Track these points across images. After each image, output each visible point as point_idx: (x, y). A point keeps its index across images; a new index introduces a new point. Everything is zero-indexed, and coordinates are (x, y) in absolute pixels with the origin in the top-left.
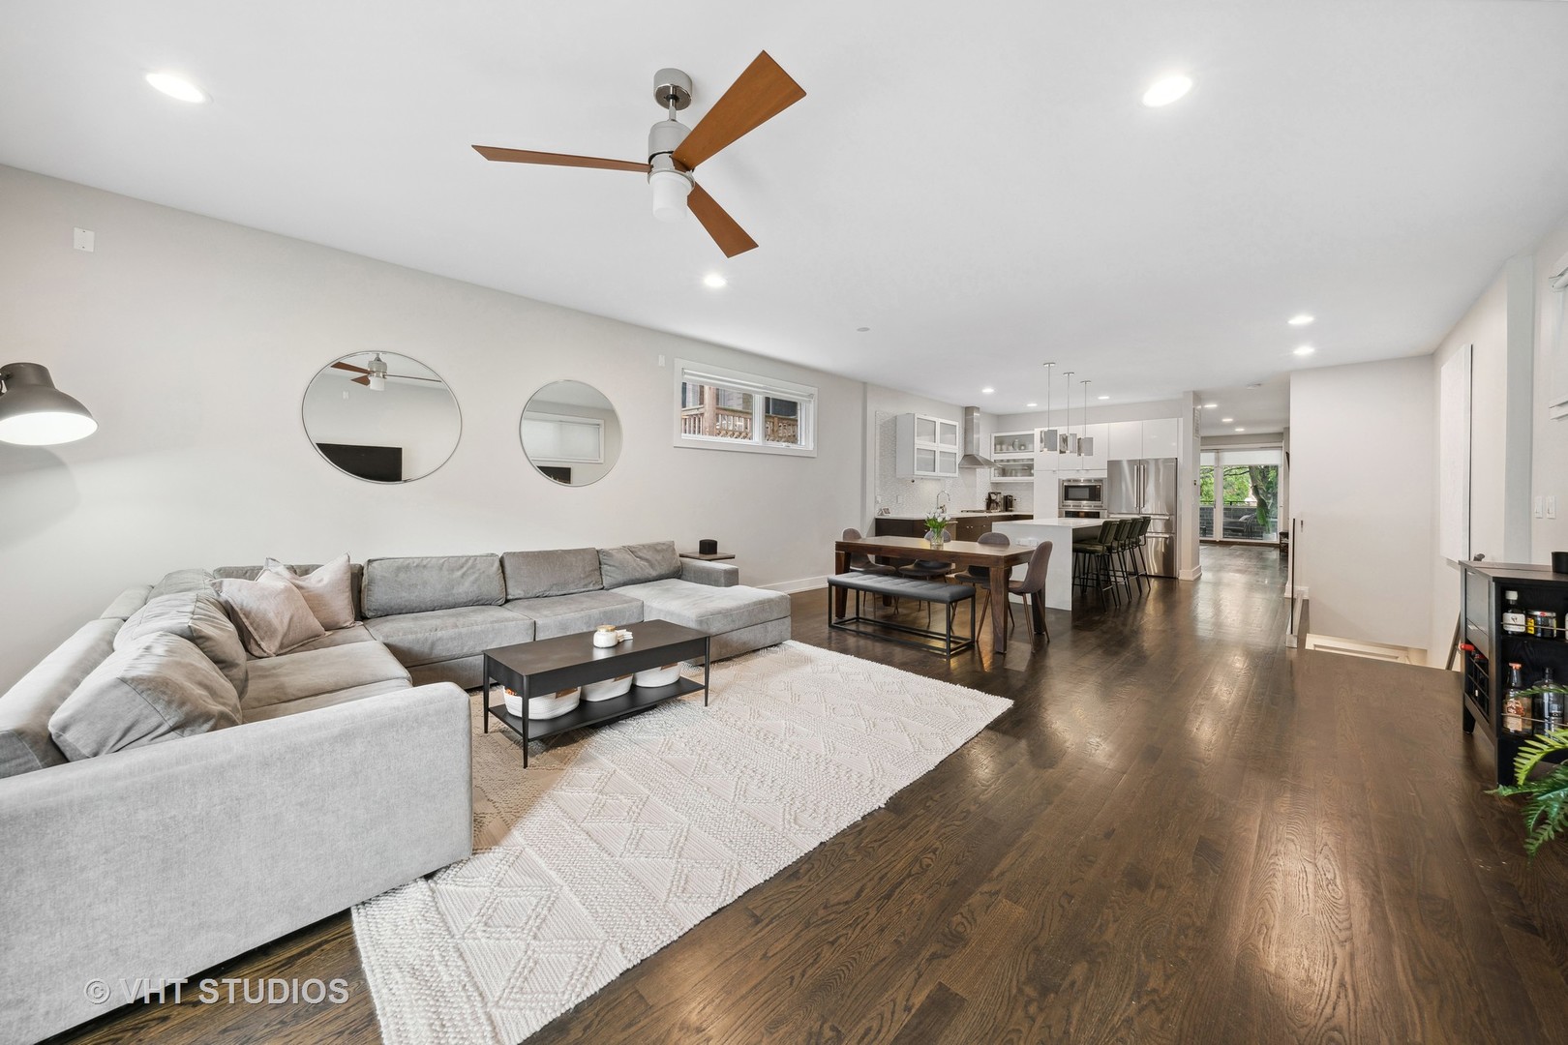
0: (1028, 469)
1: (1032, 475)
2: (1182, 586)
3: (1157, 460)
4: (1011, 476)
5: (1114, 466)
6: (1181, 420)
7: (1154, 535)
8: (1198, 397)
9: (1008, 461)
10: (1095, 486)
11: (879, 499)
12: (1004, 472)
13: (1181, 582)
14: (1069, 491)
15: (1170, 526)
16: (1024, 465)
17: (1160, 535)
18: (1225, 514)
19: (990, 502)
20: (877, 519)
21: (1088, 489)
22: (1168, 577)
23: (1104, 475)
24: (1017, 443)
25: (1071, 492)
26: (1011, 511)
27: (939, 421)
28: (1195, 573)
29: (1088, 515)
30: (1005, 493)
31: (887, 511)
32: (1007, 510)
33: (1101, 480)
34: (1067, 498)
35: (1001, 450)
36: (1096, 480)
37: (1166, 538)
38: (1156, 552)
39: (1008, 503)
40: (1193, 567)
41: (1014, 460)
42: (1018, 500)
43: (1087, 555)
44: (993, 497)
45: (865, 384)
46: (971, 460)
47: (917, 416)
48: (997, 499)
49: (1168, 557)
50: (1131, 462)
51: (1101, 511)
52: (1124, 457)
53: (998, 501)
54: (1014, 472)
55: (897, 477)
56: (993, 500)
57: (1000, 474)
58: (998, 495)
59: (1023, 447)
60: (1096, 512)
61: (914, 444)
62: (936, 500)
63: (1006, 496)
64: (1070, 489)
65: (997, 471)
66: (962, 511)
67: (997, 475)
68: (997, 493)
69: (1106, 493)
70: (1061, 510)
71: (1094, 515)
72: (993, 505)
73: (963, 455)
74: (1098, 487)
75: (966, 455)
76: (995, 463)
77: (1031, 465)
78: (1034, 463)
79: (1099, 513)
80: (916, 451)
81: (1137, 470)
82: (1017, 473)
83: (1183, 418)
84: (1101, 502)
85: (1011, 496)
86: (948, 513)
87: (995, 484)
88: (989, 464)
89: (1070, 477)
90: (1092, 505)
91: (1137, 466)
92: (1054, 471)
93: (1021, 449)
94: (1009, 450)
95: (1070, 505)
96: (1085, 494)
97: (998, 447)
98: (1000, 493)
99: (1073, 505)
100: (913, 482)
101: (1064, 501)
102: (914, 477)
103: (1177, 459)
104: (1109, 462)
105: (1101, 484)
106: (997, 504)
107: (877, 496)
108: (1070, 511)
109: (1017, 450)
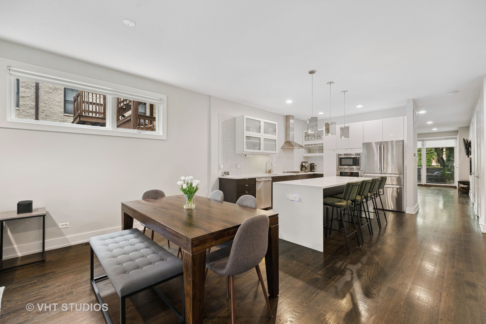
0: (321, 149)
1: (323, 152)
3: (392, 142)
4: (313, 152)
5: (367, 146)
6: (406, 117)
7: (391, 186)
8: (416, 104)
9: (312, 145)
10: (356, 158)
11: (222, 167)
12: (310, 151)
13: (407, 215)
14: (341, 161)
15: (400, 181)
16: (319, 147)
17: (395, 186)
18: (427, 171)
19: (302, 166)
20: (220, 179)
21: (351, 160)
22: (399, 212)
23: (360, 151)
24: (315, 136)
25: (344, 162)
26: (314, 171)
27: (263, 121)
28: (415, 209)
29: (352, 174)
30: (310, 162)
31: (228, 173)
32: (311, 171)
33: (359, 154)
34: (341, 164)
35: (308, 139)
36: (356, 154)
37: (398, 188)
38: (392, 196)
39: (312, 167)
40: (414, 206)
41: (315, 145)
42: (318, 166)
43: (335, 208)
44: (304, 164)
45: (210, 96)
46: (289, 145)
47: (246, 117)
49: (399, 200)
50: (377, 143)
51: (360, 172)
53: (306, 166)
54: (314, 151)
55: (236, 153)
56: (304, 166)
57: (307, 152)
58: (306, 163)
59: (319, 138)
60: (357, 172)
61: (244, 133)
62: (265, 167)
63: (311, 164)
64: (343, 160)
65: (306, 151)
66: (284, 172)
67: (306, 152)
68: (306, 162)
69: (363, 161)
70: (338, 172)
71: (356, 174)
72: (304, 168)
73: (285, 141)
74: (358, 158)
75: (286, 142)
76: (304, 146)
77: (322, 147)
78: (324, 146)
79: (358, 173)
80: (245, 137)
81: (380, 148)
82: (316, 151)
83: (406, 116)
84: (359, 167)
85: (314, 164)
86: (273, 174)
87: (305, 157)
88: (301, 146)
89: (343, 152)
90: (355, 169)
91: (380, 146)
92: (334, 150)
93: (318, 139)
94: (311, 139)
95: (342, 169)
96: (351, 162)
97: (307, 138)
98: (307, 162)
99: (344, 169)
100: (246, 156)
101: (340, 167)
102: (244, 153)
103: (403, 140)
104: (364, 144)
105: (359, 156)
106: (306, 168)
107: (220, 165)
108: (343, 172)
109: (315, 139)
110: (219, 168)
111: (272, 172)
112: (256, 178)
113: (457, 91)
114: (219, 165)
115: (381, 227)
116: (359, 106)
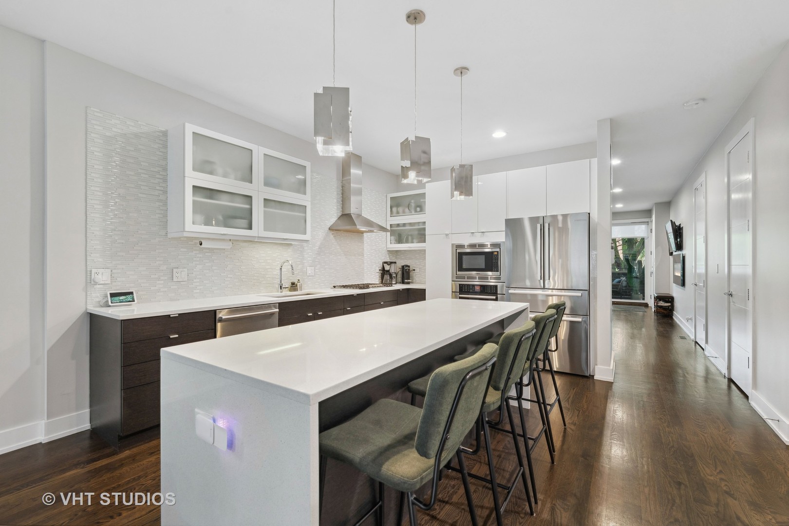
0: (421, 236)
1: (424, 241)
2: (598, 389)
3: (564, 216)
4: (407, 242)
5: (513, 226)
6: (595, 161)
9: (404, 225)
10: (493, 253)
11: (103, 277)
12: (400, 238)
13: (597, 384)
14: (462, 260)
16: (419, 229)
17: (571, 318)
19: (384, 272)
21: (483, 257)
22: (578, 374)
23: (501, 238)
24: (413, 205)
25: (466, 262)
26: (408, 283)
27: (259, 152)
29: (484, 291)
30: (401, 263)
32: (403, 283)
33: (497, 245)
34: (460, 268)
35: (398, 213)
36: (494, 245)
39: (406, 274)
41: (410, 224)
42: (417, 270)
44: (387, 268)
46: (347, 221)
47: (189, 128)
48: (393, 269)
50: (534, 220)
51: (499, 285)
52: (525, 215)
53: (392, 270)
54: (410, 238)
55: (170, 236)
56: (388, 271)
57: (396, 240)
58: (393, 265)
59: (418, 209)
60: (493, 286)
61: (184, 177)
62: (279, 274)
63: (403, 267)
64: (464, 257)
65: (392, 237)
66: (335, 287)
67: (393, 241)
68: (391, 263)
69: (504, 261)
70: (456, 285)
71: (491, 289)
72: (387, 277)
73: (340, 214)
74: (496, 253)
75: (343, 215)
76: (389, 228)
77: (424, 229)
78: (427, 227)
79: (496, 287)
80: (189, 191)
81: (541, 229)
82: (412, 239)
83: (597, 159)
84: (499, 273)
85: (409, 266)
86: (304, 292)
87: (391, 252)
88: (383, 229)
89: (466, 241)
90: (491, 277)
91: (541, 225)
92: (447, 235)
93: (416, 211)
94: (404, 212)
95: (464, 278)
96: (481, 262)
97: (394, 209)
98: (395, 263)
99: (468, 278)
100: (201, 244)
101: (459, 273)
102: (185, 234)
103: (589, 214)
104: (508, 222)
105: (498, 250)
106: (391, 275)
107: (94, 271)
108: (465, 285)
109: (411, 212)
110: (90, 282)
111: (301, 287)
112: (215, 311)
113: (704, 99)
114: (88, 274)
115: (554, 452)
116: (499, 134)
